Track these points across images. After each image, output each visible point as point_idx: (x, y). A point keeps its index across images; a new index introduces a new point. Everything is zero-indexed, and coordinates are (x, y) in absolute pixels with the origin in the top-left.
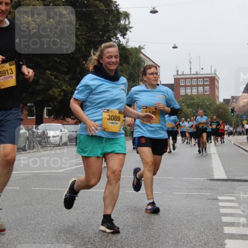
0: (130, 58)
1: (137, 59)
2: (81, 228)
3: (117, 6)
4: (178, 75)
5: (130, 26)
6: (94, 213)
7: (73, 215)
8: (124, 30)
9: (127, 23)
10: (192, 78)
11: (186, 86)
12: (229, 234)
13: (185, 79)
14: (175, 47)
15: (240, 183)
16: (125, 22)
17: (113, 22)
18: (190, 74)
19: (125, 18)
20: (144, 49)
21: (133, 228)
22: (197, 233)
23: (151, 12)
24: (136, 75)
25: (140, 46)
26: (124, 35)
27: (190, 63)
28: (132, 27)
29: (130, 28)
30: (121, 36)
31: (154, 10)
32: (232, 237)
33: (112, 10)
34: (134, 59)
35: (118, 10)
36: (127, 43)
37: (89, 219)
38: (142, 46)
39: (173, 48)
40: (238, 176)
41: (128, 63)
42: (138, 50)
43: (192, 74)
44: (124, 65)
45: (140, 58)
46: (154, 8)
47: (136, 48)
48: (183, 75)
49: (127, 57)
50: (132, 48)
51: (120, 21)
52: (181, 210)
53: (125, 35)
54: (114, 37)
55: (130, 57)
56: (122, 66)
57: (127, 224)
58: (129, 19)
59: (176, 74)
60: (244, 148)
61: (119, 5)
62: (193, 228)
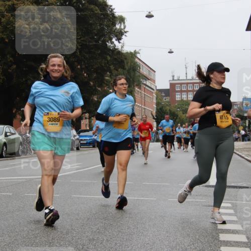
0: (125, 63)
1: (132, 64)
2: (74, 235)
3: (112, 10)
4: (173, 80)
5: (126, 30)
6: (88, 219)
7: (67, 222)
8: (119, 35)
9: (122, 27)
10: (187, 84)
11: (181, 91)
12: (224, 241)
13: (181, 84)
14: (171, 52)
15: (235, 189)
16: (120, 26)
17: (108, 26)
18: (187, 80)
19: (120, 23)
20: (139, 53)
21: (127, 235)
22: (192, 240)
23: (147, 16)
24: (131, 80)
25: (135, 51)
26: (119, 39)
27: (186, 68)
28: (127, 32)
29: (126, 32)
30: (116, 40)
31: (150, 14)
32: (228, 244)
33: (107, 15)
34: (129, 64)
35: (113, 15)
36: (122, 47)
37: (82, 226)
38: (137, 51)
39: (169, 52)
40: (234, 183)
41: (123, 68)
42: (133, 55)
43: (188, 80)
44: (119, 70)
45: (135, 63)
46: (150, 13)
47: (131, 53)
48: (178, 80)
49: (122, 62)
50: (127, 53)
51: (115, 25)
52: (176, 216)
53: (121, 40)
54: (109, 42)
55: (125, 61)
56: (117, 70)
57: (122, 231)
58: (124, 23)
59: (172, 79)
60: (240, 154)
61: (114, 9)
62: (188, 235)
